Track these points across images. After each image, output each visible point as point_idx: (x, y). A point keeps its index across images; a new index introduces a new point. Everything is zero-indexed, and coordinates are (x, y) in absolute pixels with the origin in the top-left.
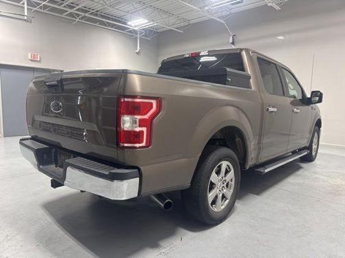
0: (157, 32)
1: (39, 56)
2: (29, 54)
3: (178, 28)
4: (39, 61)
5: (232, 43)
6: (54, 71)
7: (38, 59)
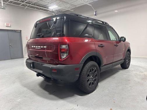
0: (62, 12)
1: (10, 24)
2: (5, 24)
3: (71, 9)
5: (95, 15)
6: (17, 30)
7: (10, 26)
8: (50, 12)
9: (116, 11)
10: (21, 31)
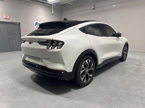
0: (61, 5)
1: (8, 16)
2: (4, 16)
3: (70, 3)
4: (9, 19)
5: (94, 9)
6: (15, 23)
7: (8, 18)
8: (49, 5)
9: (114, 6)
10: (20, 23)
